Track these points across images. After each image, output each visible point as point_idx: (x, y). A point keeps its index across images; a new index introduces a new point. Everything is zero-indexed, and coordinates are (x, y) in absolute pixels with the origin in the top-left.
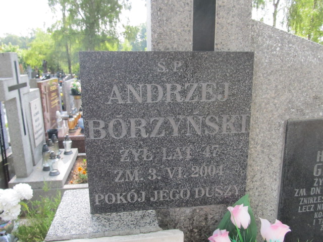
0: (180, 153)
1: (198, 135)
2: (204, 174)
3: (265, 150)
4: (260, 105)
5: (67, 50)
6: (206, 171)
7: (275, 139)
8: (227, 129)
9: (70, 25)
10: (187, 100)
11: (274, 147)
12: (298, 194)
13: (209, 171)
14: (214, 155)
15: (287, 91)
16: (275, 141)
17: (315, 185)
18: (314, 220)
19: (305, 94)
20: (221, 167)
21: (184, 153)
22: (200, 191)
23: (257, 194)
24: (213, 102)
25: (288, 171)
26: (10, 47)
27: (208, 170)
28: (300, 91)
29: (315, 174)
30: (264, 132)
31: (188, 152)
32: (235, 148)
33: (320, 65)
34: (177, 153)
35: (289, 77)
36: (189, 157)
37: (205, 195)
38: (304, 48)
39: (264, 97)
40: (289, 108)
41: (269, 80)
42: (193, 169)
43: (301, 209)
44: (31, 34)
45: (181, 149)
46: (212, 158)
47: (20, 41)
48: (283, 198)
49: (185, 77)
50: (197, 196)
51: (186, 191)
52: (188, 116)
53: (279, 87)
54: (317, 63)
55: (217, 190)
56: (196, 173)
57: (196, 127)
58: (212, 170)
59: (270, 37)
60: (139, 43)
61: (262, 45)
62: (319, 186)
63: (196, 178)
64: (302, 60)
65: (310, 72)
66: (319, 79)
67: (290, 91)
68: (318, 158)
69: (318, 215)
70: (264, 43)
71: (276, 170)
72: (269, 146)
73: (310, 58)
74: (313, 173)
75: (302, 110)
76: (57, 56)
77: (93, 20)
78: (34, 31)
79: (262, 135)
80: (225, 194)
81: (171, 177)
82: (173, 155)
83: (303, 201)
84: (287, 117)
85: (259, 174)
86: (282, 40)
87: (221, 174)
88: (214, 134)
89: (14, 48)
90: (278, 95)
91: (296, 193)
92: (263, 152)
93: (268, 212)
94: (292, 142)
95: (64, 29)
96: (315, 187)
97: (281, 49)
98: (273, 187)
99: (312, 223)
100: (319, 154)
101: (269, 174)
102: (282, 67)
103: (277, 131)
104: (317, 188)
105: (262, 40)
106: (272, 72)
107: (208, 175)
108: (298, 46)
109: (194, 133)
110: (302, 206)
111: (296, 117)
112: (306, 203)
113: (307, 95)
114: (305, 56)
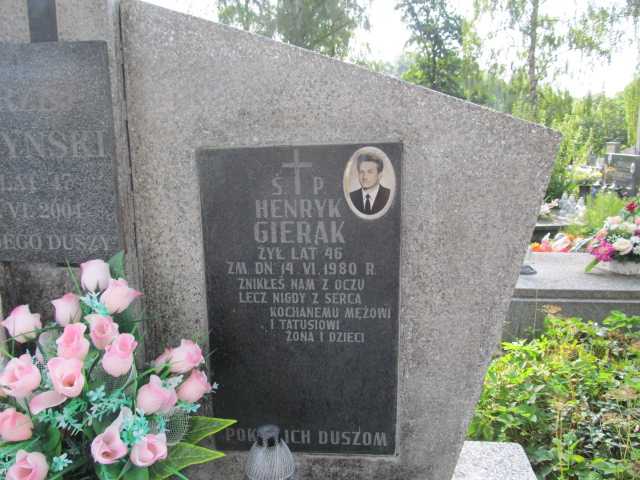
0: (21, 183)
1: (40, 158)
2: (56, 215)
3: (171, 194)
4: (154, 124)
6: (59, 210)
7: (183, 176)
8: (79, 151)
10: (22, 110)
11: (185, 190)
12: (234, 270)
13: (63, 211)
14: (67, 188)
15: (192, 101)
16: (186, 180)
17: (261, 257)
18: (272, 321)
19: (223, 107)
20: (78, 206)
21: (26, 183)
22: (54, 240)
23: (169, 264)
24: (55, 112)
25: (210, 230)
27: (61, 210)
28: (214, 103)
29: (257, 239)
30: (165, 166)
31: (32, 182)
32: (94, 179)
33: (243, 60)
34: (18, 183)
35: (193, 80)
36: (33, 189)
37: (62, 246)
38: (213, 35)
39: (157, 111)
40: (199, 128)
41: (163, 85)
42: (41, 207)
43: (244, 297)
45: (22, 177)
46: (65, 193)
48: (209, 275)
49: (15, 79)
50: (51, 248)
51: (35, 238)
52: (24, 130)
53: (180, 96)
54: (237, 58)
55: (77, 241)
56: (46, 213)
57: (38, 147)
58: (66, 209)
59: (158, 22)
61: (146, 34)
62: (268, 260)
63: (46, 220)
64: (212, 55)
65: (228, 72)
66: (244, 83)
67: (197, 102)
68: (258, 211)
69: (277, 313)
70: (149, 31)
71: (193, 227)
72: (176, 187)
73: (225, 51)
74: (253, 236)
75: (222, 133)
79: (163, 169)
80: (90, 248)
81: (15, 215)
82: (14, 185)
83: (244, 283)
84: (199, 143)
85: (167, 231)
86: (176, 25)
87: (79, 216)
88: (61, 157)
90: (179, 108)
91: (231, 269)
92: (168, 197)
93: (191, 296)
94: (208, 183)
96: (262, 261)
97: (177, 38)
98: (193, 255)
99: (267, 325)
100: (258, 206)
101: (183, 232)
102: (180, 65)
103: (185, 164)
104: (266, 264)
105: (146, 27)
106: (166, 73)
107: (62, 218)
108: (203, 33)
109: (36, 155)
110: (244, 292)
111: (213, 144)
112: (251, 288)
113: (227, 108)
114: (216, 48)
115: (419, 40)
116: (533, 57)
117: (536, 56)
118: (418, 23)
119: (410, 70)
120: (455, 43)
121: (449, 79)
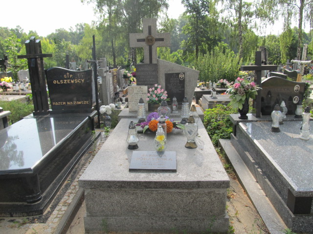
5: (113, 45)
9: (115, 22)
14: (153, 77)
18: (172, 90)
24: (152, 70)
25: (166, 81)
26: (64, 42)
30: (161, 75)
31: (149, 77)
41: (161, 67)
44: (80, 29)
47: (70, 37)
55: (154, 83)
59: (161, 61)
60: (177, 36)
68: (171, 79)
74: (170, 82)
76: (104, 50)
77: (135, 20)
78: (82, 27)
89: (67, 44)
90: (163, 69)
92: (162, 78)
95: (109, 27)
97: (163, 63)
101: (163, 82)
103: (164, 75)
111: (166, 73)
113: (168, 69)
115: (190, 12)
116: (240, 21)
117: (242, 20)
118: (190, 4)
119: (186, 26)
120: (207, 13)
121: (204, 30)
